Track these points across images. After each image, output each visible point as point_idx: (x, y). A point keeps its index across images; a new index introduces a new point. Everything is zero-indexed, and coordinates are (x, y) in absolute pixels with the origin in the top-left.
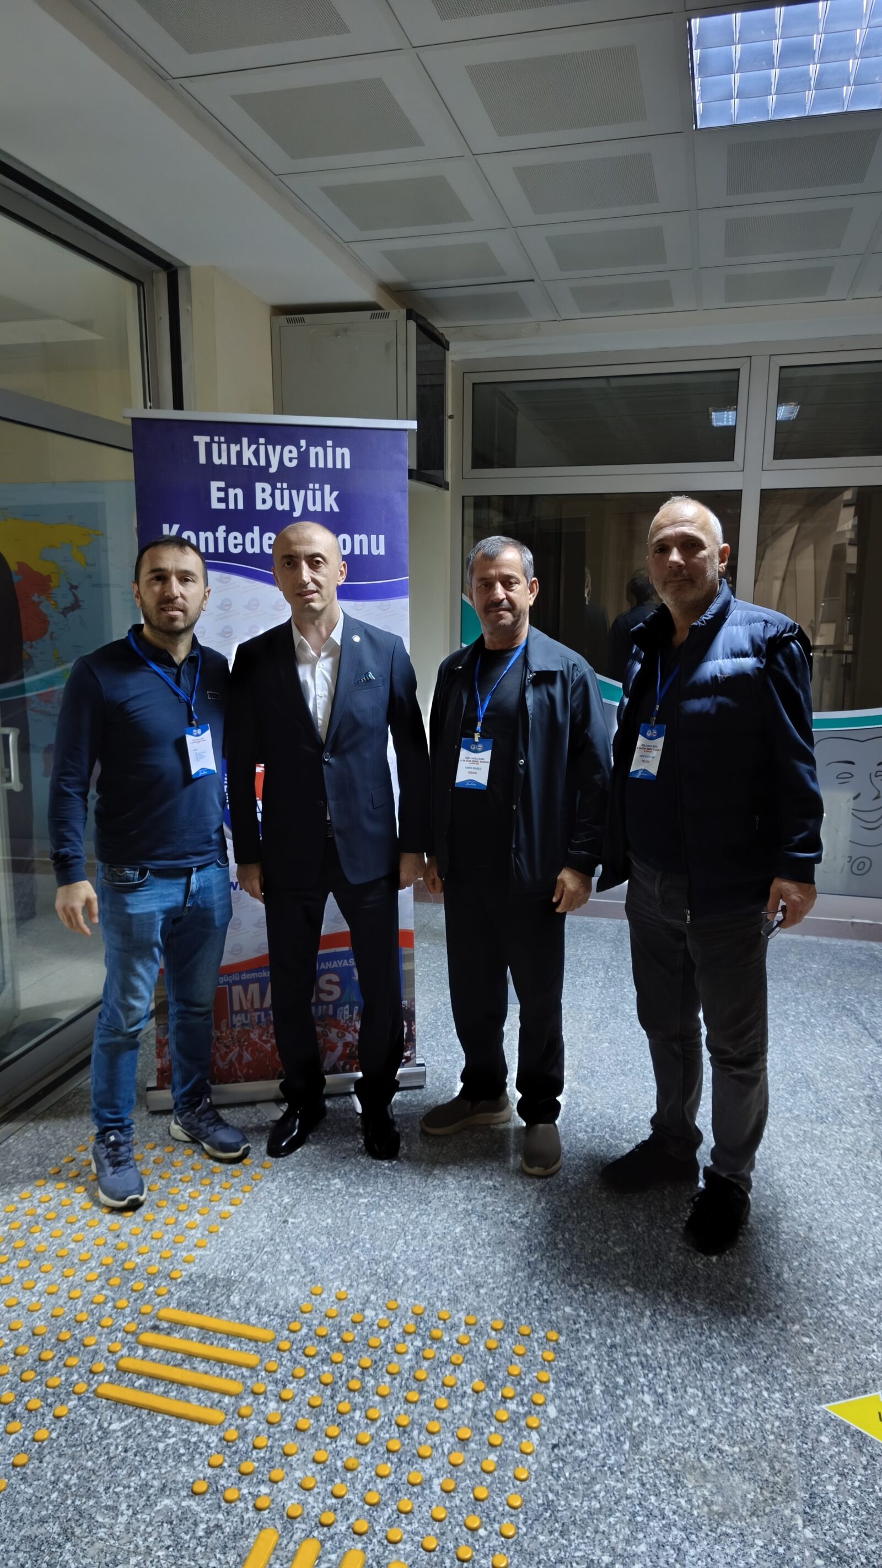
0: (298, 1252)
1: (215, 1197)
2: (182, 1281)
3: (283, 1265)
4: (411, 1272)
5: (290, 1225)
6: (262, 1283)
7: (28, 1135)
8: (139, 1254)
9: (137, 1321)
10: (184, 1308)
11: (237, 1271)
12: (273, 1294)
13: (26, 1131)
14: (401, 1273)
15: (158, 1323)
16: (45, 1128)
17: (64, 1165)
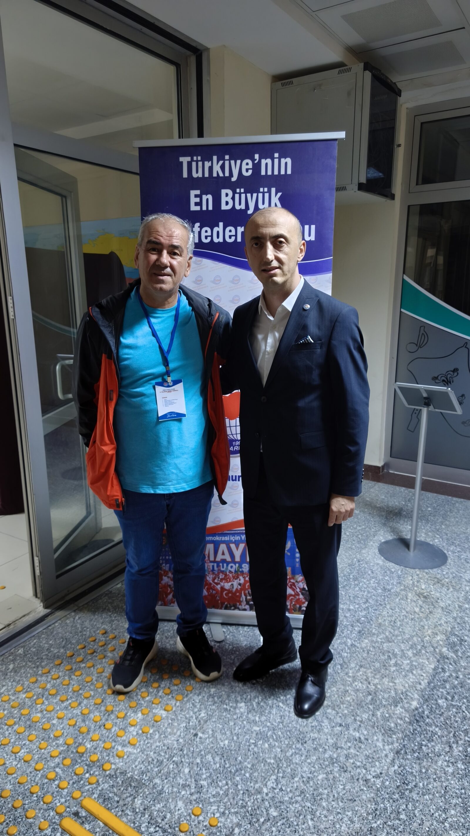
0: (195, 768)
1: (156, 701)
2: (110, 774)
3: (181, 778)
4: (274, 813)
5: (198, 739)
6: (160, 793)
7: (68, 621)
8: (92, 740)
9: (67, 804)
10: (101, 801)
11: (149, 774)
12: (165, 806)
13: (68, 619)
14: (264, 811)
15: (80, 810)
16: (79, 618)
17: (77, 650)
